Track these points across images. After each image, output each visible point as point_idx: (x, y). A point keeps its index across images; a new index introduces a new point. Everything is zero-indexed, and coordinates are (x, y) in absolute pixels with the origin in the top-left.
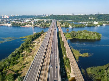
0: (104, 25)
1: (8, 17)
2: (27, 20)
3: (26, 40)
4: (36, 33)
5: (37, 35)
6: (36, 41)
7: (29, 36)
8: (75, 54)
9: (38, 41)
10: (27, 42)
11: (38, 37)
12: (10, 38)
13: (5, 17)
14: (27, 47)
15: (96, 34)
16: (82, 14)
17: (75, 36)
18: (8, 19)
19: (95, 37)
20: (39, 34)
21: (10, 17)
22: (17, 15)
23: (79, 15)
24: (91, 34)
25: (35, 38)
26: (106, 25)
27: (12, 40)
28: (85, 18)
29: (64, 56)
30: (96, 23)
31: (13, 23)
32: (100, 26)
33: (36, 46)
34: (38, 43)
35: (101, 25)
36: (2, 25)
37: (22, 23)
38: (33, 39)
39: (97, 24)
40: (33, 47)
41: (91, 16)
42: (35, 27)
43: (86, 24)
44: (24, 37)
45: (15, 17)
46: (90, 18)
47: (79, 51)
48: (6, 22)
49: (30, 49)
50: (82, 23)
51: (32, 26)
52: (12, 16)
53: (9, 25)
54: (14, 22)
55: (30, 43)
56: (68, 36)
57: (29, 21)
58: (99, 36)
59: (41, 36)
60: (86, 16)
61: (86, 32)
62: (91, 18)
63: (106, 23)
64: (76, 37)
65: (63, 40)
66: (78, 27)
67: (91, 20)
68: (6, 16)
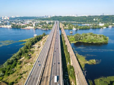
0: (110, 26)
1: (8, 19)
2: (28, 22)
3: (26, 44)
4: (37, 36)
5: (37, 39)
6: (36, 45)
7: (29, 39)
8: (80, 61)
9: (39, 45)
10: (27, 46)
11: (39, 41)
12: (8, 42)
13: (5, 19)
14: (26, 52)
15: (102, 37)
16: (86, 15)
17: (80, 39)
18: (8, 20)
19: (102, 40)
20: (40, 37)
21: (11, 19)
22: (18, 16)
23: (83, 16)
24: (98, 37)
25: (36, 42)
26: (112, 27)
27: (11, 43)
28: (90, 19)
29: (68, 64)
30: (101, 25)
31: (13, 25)
32: (105, 28)
33: (36, 51)
34: (39, 47)
35: (107, 27)
36: (1, 27)
37: (23, 25)
38: (33, 42)
39: (103, 26)
40: (33, 52)
41: (96, 17)
42: (36, 29)
43: (91, 26)
44: (24, 41)
45: (16, 18)
46: (94, 20)
47: (85, 57)
48: (6, 24)
49: (29, 54)
50: (86, 25)
51: (33, 28)
52: (12, 17)
53: (9, 26)
54: (15, 23)
55: (29, 47)
56: (72, 40)
57: (30, 23)
58: (106, 39)
59: (42, 39)
60: (90, 18)
61: (91, 34)
62: (96, 19)
63: (112, 24)
64: (80, 41)
65: (66, 44)
66: (82, 29)
67: (96, 21)
68: (6, 17)
